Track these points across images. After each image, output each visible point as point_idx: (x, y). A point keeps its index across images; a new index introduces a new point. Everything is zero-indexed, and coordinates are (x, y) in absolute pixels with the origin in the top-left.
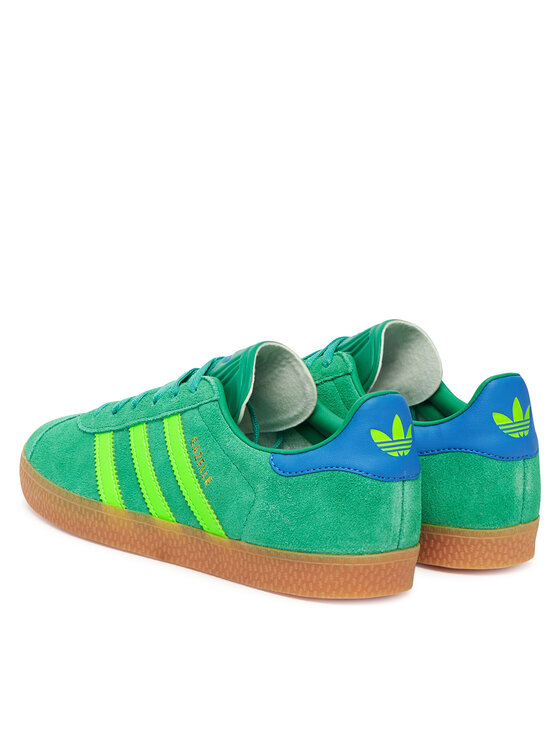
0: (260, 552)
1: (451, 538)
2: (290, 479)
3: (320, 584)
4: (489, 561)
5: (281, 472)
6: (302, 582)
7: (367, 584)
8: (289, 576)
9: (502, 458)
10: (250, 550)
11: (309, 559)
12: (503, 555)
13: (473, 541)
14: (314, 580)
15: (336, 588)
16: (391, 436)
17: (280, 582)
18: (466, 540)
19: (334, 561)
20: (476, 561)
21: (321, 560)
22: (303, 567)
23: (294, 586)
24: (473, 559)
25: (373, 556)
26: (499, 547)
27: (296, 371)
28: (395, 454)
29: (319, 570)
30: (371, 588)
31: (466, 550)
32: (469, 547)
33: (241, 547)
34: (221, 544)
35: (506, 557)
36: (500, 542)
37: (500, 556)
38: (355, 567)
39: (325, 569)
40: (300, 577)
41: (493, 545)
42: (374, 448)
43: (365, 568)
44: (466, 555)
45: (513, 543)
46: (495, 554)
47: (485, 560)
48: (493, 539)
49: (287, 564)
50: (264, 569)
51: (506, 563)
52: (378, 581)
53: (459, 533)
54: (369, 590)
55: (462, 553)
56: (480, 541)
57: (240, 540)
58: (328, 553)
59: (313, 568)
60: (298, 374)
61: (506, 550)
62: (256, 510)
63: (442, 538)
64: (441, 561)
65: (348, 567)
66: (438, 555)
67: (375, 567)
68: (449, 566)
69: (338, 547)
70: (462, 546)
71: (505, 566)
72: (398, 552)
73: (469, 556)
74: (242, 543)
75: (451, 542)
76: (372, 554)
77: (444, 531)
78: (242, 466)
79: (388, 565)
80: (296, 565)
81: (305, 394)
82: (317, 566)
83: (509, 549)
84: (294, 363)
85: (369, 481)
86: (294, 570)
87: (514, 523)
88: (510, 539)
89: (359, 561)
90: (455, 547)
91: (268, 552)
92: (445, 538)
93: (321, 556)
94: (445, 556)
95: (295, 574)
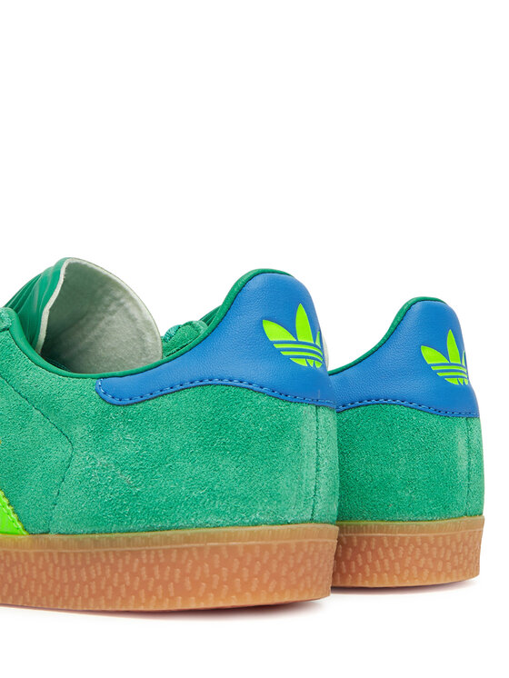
0: (81, 544)
1: (369, 539)
2: (130, 410)
3: (188, 582)
4: (426, 571)
5: (116, 401)
6: (157, 583)
7: (266, 576)
8: (133, 576)
9: (438, 412)
10: (65, 544)
11: (167, 540)
12: (445, 562)
13: (402, 539)
14: (177, 576)
15: (215, 587)
16: (294, 333)
17: (117, 591)
18: (392, 539)
19: (211, 538)
20: (406, 573)
21: (188, 539)
22: (157, 558)
23: (142, 592)
24: (403, 569)
25: (275, 527)
26: (439, 549)
27: (130, 317)
28: (302, 362)
29: (185, 557)
30: (273, 583)
31: (392, 555)
32: (396, 550)
33: (50, 545)
34: (16, 545)
35: (449, 566)
36: (440, 542)
37: (440, 564)
38: (246, 548)
39: (195, 554)
40: (151, 574)
41: (431, 546)
42: (269, 349)
43: (264, 548)
44: (392, 563)
45: (458, 544)
46: (434, 560)
47: (420, 570)
48: (431, 536)
49: (128, 557)
50: (89, 574)
51: (449, 575)
52: (283, 573)
53: (381, 529)
54: (271, 588)
55: (386, 561)
56: (413, 540)
57: (47, 533)
58: (201, 526)
59: (174, 555)
60: (134, 320)
61: (449, 555)
62: (75, 471)
63: (355, 541)
64: (355, 576)
65: (235, 547)
66: (349, 568)
67: (280, 547)
68: (367, 585)
69: (217, 513)
70: (386, 550)
71: (449, 581)
72: (313, 525)
73: (397, 565)
74: (50, 536)
75: (369, 545)
76: (273, 524)
77: (359, 529)
78: (49, 407)
79: (299, 546)
80: (144, 556)
81: (144, 349)
82: (180, 551)
83: (453, 554)
84: (128, 304)
85: (264, 399)
86: (141, 565)
87: (457, 512)
88: (453, 538)
89: (252, 536)
90: (375, 552)
91: (95, 541)
92: (360, 540)
93: (188, 532)
94: (360, 569)
95: (144, 571)
